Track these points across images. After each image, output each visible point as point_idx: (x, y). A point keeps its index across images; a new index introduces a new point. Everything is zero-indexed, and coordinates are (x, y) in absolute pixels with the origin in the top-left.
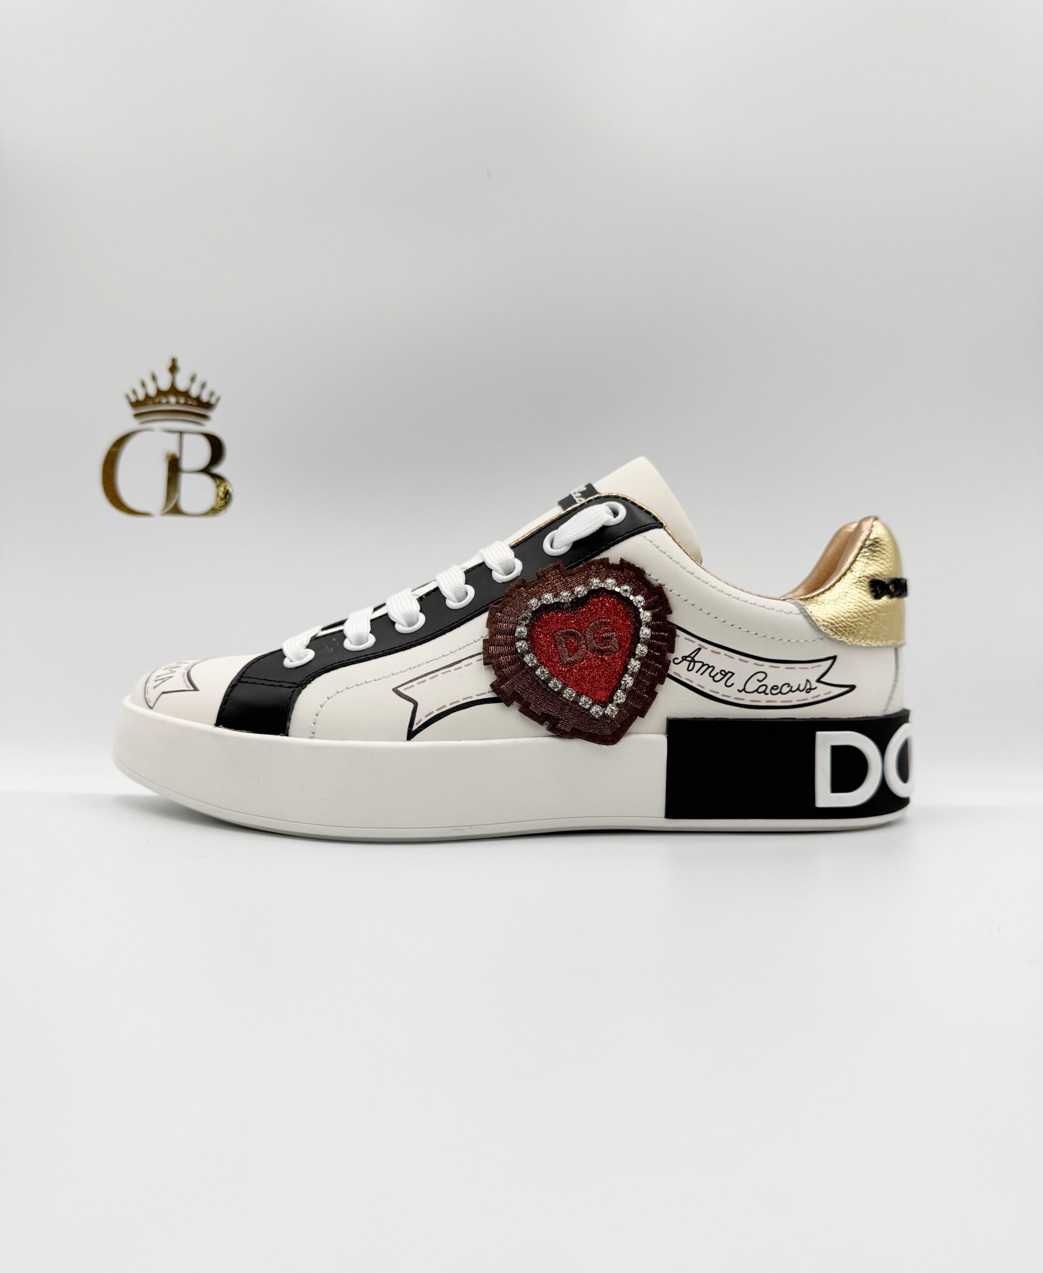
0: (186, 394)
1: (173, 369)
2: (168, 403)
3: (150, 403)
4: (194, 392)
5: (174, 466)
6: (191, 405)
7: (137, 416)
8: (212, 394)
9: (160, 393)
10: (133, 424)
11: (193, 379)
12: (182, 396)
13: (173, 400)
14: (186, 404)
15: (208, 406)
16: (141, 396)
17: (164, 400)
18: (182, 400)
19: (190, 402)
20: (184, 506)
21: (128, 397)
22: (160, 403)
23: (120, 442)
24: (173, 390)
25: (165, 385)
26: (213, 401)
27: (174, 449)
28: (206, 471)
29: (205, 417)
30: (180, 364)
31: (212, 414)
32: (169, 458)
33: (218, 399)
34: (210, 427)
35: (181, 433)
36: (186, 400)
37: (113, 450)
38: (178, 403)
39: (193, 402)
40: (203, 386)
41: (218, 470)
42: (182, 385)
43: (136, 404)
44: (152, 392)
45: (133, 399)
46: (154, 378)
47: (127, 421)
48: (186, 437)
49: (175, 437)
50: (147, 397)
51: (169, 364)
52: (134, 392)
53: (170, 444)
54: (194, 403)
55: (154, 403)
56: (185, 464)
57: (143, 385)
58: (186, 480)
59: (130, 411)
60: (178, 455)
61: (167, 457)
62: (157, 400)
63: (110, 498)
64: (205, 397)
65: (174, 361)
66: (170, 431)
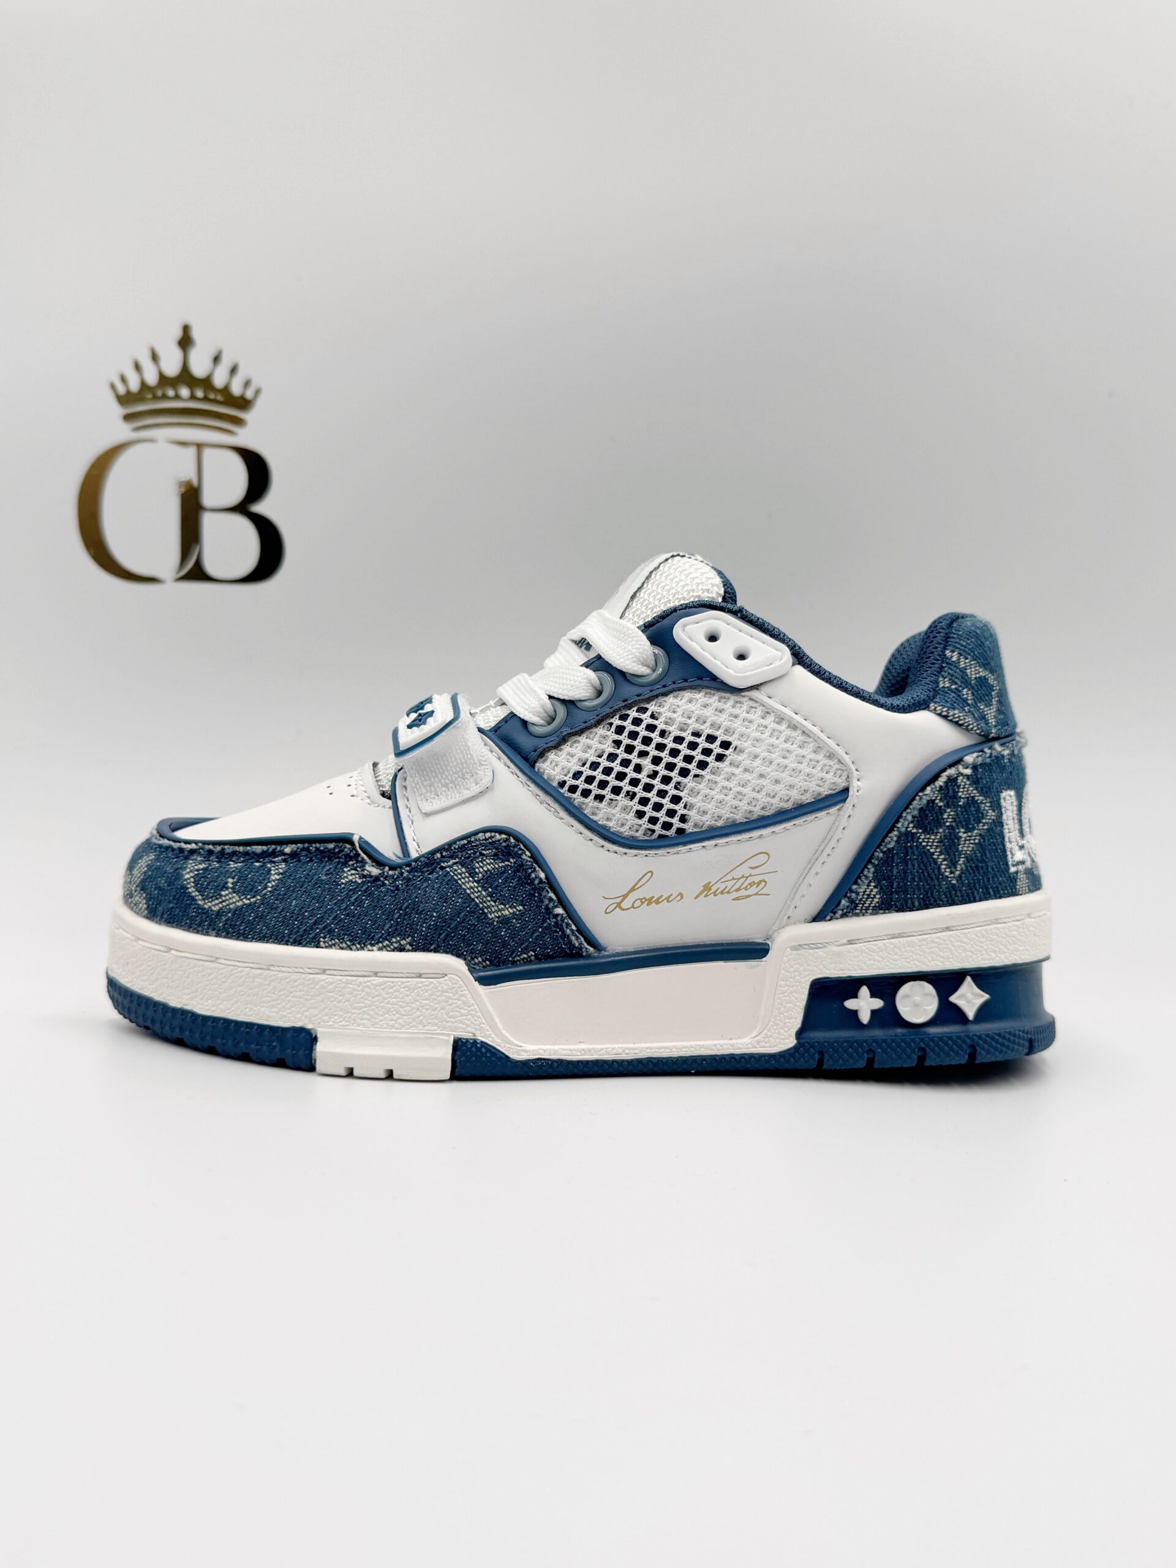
0: (206, 383)
1: (186, 341)
2: (177, 397)
3: (150, 396)
4: (219, 381)
5: (191, 503)
6: (214, 401)
7: (128, 418)
8: (247, 384)
9: (164, 380)
10: (123, 432)
11: (217, 359)
12: (200, 386)
13: (185, 392)
14: (206, 399)
15: (244, 403)
16: (134, 385)
17: (171, 393)
18: (200, 394)
19: (212, 396)
20: (211, 566)
21: (113, 387)
22: (165, 397)
23: (105, 460)
24: (185, 376)
25: (171, 366)
26: (249, 394)
27: (190, 475)
28: (242, 508)
29: (238, 422)
30: (195, 334)
31: (248, 416)
32: (183, 490)
33: (258, 392)
34: (245, 438)
35: (200, 446)
36: (205, 392)
37: (95, 473)
38: (193, 397)
39: (216, 395)
40: (234, 370)
41: (259, 508)
42: (199, 369)
43: (125, 399)
44: (152, 378)
45: (121, 390)
46: (155, 357)
47: (111, 427)
48: (208, 453)
49: (192, 451)
50: (144, 385)
51: (178, 333)
52: (123, 379)
53: (183, 465)
54: (219, 398)
55: (155, 397)
56: (208, 499)
57: (138, 367)
58: (209, 523)
59: (118, 411)
60: (195, 483)
61: (181, 484)
62: (159, 393)
63: (92, 553)
64: (236, 389)
65: (186, 329)
66: (183, 444)
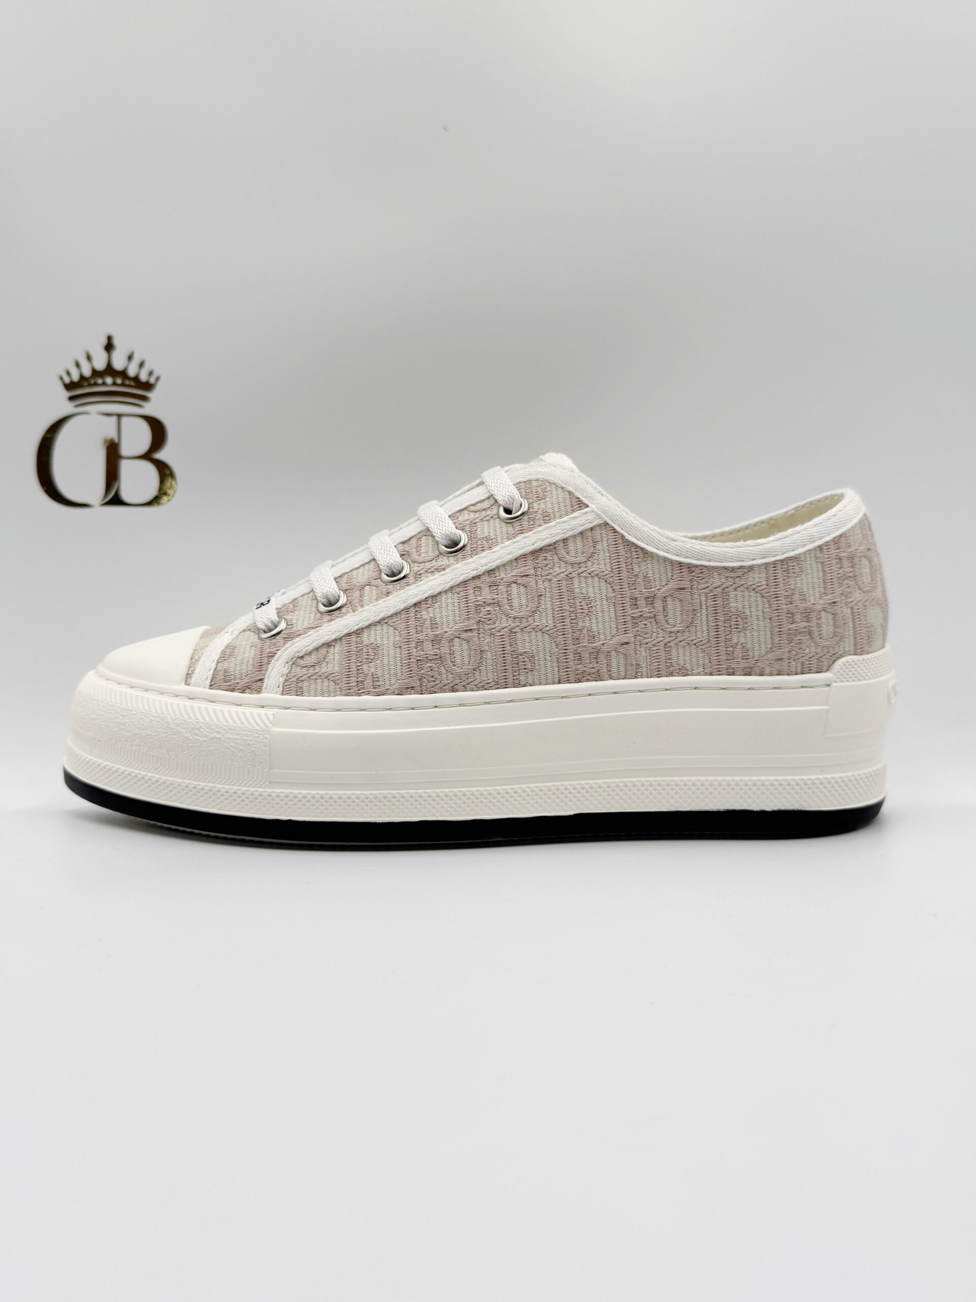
0: (123, 374)
1: (109, 347)
2: (104, 384)
3: (86, 384)
4: (132, 372)
5: (113, 453)
6: (129, 386)
7: (71, 398)
8: (151, 373)
9: (95, 373)
10: (68, 408)
11: (130, 358)
12: (119, 377)
13: (109, 380)
14: (123, 385)
15: (148, 386)
16: (76, 377)
17: (100, 381)
18: (119, 381)
19: (127, 382)
20: (125, 495)
21: (61, 378)
22: (96, 384)
23: (55, 428)
24: (109, 370)
25: (100, 365)
26: (152, 380)
27: (112, 434)
28: (147, 456)
29: (145, 399)
30: (116, 342)
31: (151, 395)
32: (107, 444)
33: (158, 379)
34: (149, 409)
35: (119, 416)
36: (123, 381)
37: (49, 436)
38: (114, 384)
39: (130, 382)
40: (141, 365)
41: (159, 456)
42: (118, 365)
43: (70, 386)
44: (87, 372)
45: (67, 380)
46: (89, 358)
47: (61, 405)
48: (125, 420)
49: (114, 419)
50: (82, 378)
51: (104, 341)
52: (68, 373)
53: (108, 428)
54: (132, 383)
55: (90, 385)
56: (125, 450)
57: (78, 365)
58: (127, 469)
59: (66, 394)
60: (116, 440)
61: (106, 441)
62: (92, 382)
63: (46, 489)
64: (143, 377)
65: (110, 338)
66: (108, 415)
